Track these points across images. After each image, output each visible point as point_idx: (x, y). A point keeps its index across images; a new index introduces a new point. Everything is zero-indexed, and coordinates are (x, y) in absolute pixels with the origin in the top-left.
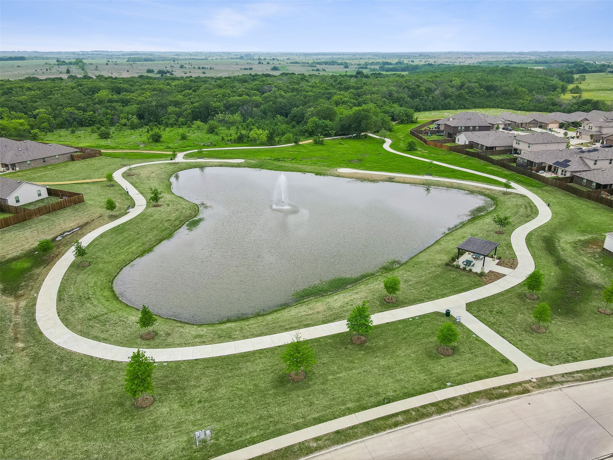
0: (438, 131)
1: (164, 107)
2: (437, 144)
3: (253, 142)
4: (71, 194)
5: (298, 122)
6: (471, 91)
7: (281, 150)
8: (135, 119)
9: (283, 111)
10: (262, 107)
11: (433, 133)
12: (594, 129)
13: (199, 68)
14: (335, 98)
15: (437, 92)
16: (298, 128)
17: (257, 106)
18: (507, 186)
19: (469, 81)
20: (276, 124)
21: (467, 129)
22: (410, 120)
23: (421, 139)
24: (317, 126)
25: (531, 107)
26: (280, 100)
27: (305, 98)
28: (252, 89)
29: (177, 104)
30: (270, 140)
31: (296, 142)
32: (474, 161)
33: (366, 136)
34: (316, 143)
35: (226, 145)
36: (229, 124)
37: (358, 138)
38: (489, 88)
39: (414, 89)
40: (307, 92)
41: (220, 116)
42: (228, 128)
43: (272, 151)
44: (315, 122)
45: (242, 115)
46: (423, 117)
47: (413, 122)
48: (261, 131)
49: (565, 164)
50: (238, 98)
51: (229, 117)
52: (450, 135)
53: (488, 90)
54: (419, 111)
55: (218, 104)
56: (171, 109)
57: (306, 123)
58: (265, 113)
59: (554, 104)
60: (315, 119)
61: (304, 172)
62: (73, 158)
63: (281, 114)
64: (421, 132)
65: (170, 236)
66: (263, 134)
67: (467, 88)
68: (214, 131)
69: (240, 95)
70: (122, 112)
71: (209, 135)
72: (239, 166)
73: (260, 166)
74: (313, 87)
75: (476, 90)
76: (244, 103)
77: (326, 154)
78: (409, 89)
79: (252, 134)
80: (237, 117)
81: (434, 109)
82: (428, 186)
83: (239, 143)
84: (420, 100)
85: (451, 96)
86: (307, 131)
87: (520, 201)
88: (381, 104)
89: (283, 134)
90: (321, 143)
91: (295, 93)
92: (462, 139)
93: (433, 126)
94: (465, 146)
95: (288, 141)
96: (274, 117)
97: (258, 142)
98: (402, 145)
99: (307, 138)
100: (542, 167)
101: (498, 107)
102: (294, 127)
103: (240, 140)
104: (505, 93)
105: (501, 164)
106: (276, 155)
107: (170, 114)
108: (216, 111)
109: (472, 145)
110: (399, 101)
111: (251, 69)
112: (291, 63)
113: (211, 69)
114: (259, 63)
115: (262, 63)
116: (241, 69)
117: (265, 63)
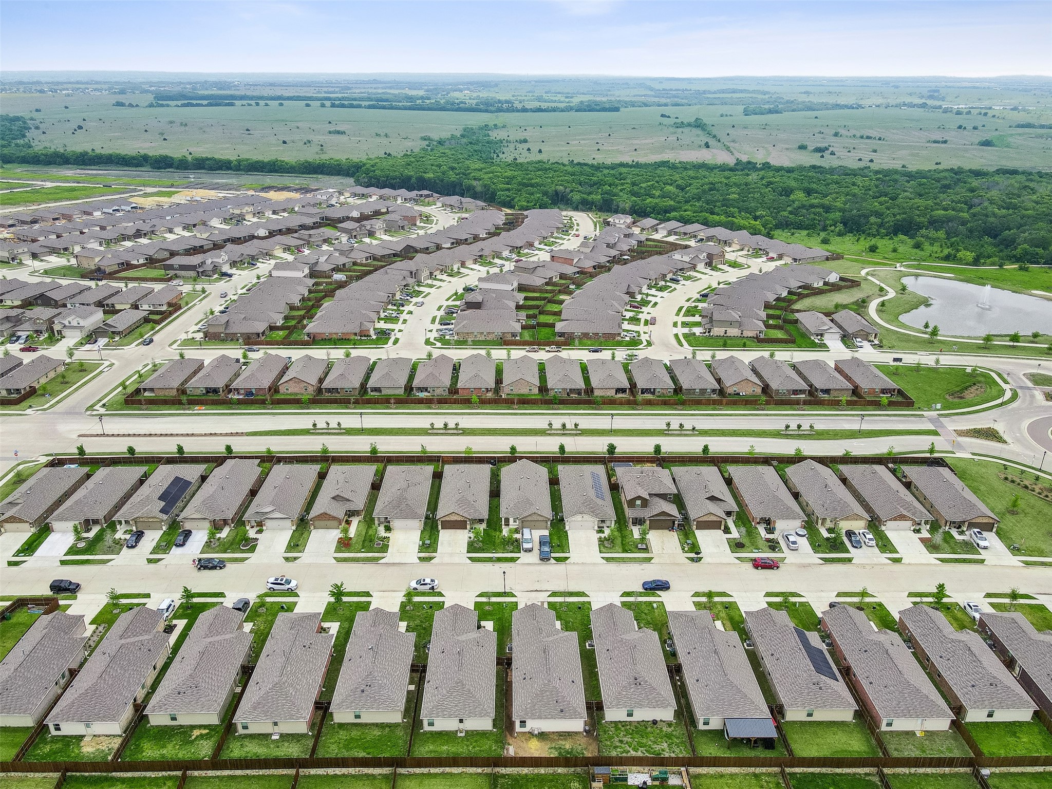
1: (866, 217)
3: (960, 261)
4: (853, 281)
5: (1007, 246)
7: (985, 271)
8: (840, 227)
9: (992, 232)
10: (969, 225)
13: (862, 137)
16: (1006, 252)
17: (964, 223)
20: (982, 246)
24: (1026, 253)
26: (992, 219)
27: (1022, 218)
28: (959, 202)
29: (878, 214)
30: (976, 262)
31: (1001, 266)
34: (1021, 269)
35: (934, 261)
36: (933, 241)
40: (1026, 210)
41: (923, 231)
42: (932, 244)
43: (977, 271)
44: (1025, 249)
45: (948, 233)
48: (969, 253)
50: (943, 212)
51: (932, 233)
55: (922, 219)
56: (873, 219)
57: (1016, 248)
58: (971, 231)
60: (1026, 246)
61: (1004, 289)
62: (827, 259)
63: (989, 235)
65: (917, 308)
66: (970, 256)
68: (919, 247)
69: (945, 209)
70: (827, 219)
71: (915, 250)
72: (949, 278)
73: (968, 281)
74: (1037, 203)
76: (949, 219)
77: (1027, 279)
79: (960, 255)
80: (941, 234)
83: (945, 260)
86: (1014, 256)
89: (989, 257)
90: (1026, 270)
91: (1011, 211)
95: (993, 264)
96: (980, 237)
97: (964, 262)
99: (1013, 263)
102: (1001, 251)
103: (947, 258)
106: (979, 274)
107: (872, 224)
108: (920, 227)
111: (945, 142)
112: (1019, 126)
113: (880, 139)
114: (960, 127)
115: (965, 128)
116: (929, 142)
117: (970, 127)
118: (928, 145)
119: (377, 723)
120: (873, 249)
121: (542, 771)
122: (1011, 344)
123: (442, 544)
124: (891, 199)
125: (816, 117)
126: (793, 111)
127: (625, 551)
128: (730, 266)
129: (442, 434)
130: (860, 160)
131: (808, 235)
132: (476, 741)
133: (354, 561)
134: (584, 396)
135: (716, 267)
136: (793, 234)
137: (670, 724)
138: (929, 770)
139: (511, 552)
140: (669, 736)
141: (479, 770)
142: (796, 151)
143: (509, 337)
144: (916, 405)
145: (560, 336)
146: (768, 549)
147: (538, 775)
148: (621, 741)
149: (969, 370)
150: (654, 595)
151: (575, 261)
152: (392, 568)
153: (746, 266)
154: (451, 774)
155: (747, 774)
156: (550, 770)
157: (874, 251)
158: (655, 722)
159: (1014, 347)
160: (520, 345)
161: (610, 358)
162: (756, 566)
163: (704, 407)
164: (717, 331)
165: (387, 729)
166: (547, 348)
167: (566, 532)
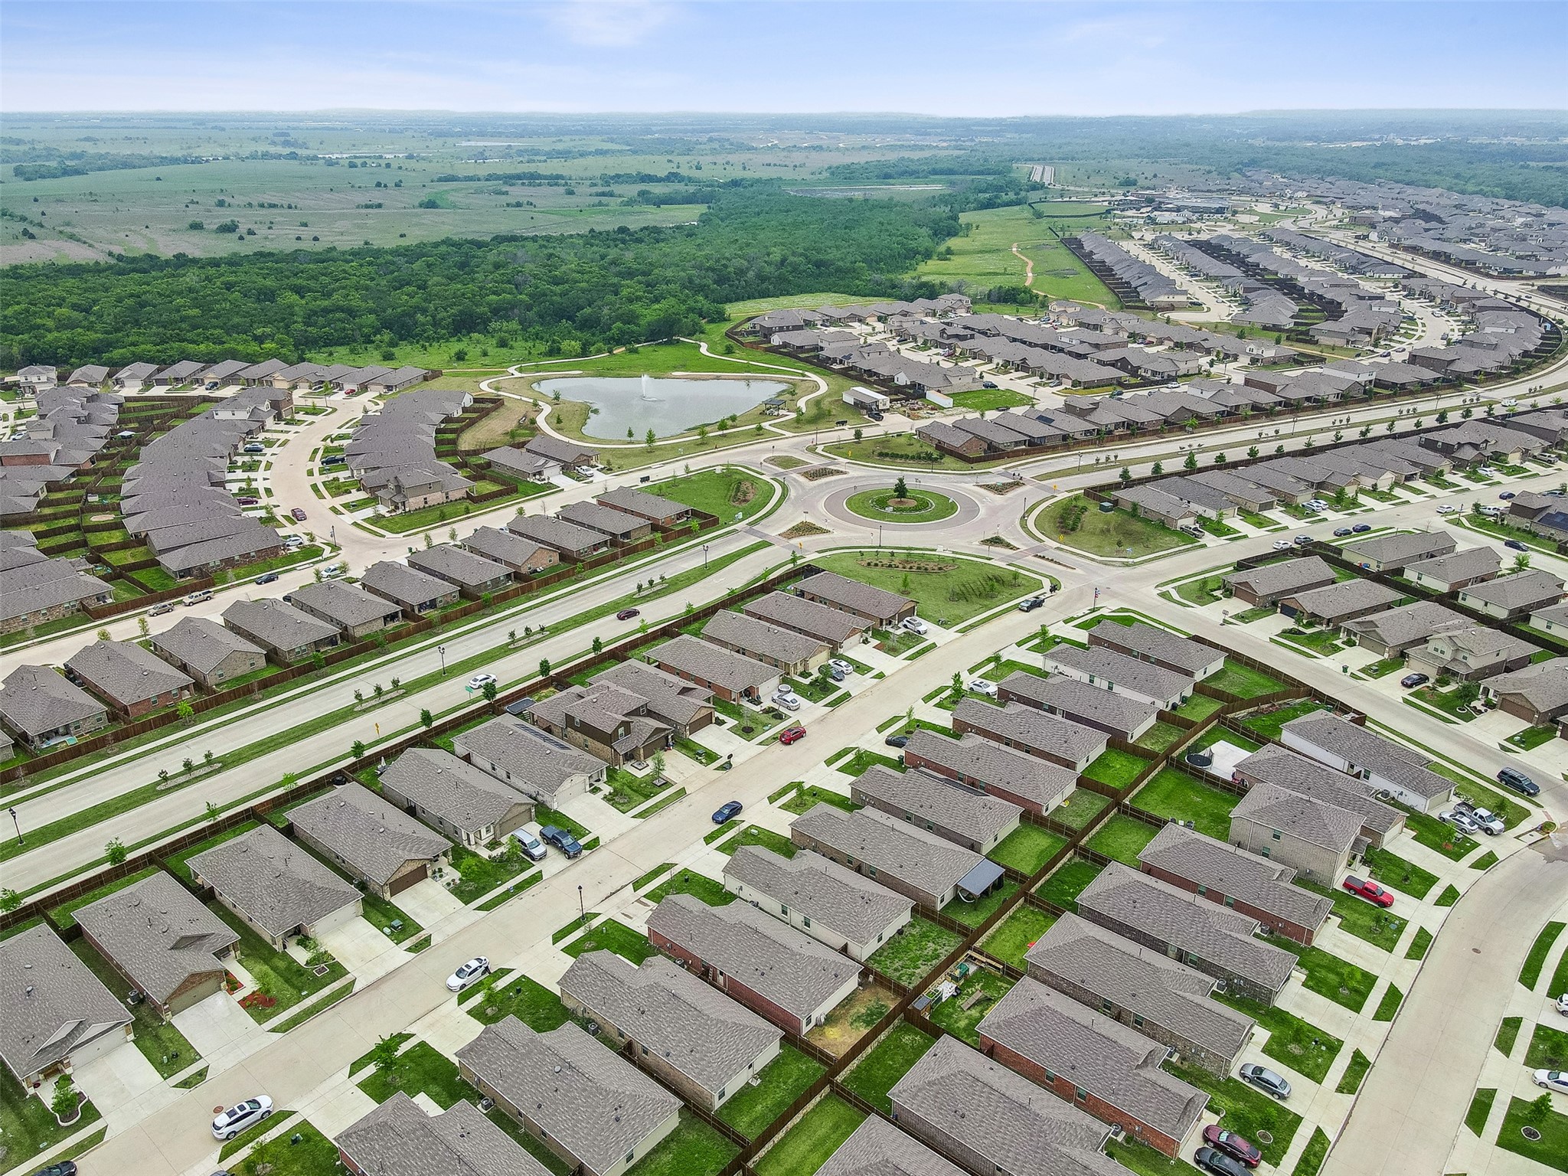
0: (753, 333)
2: (753, 345)
3: (568, 354)
4: (489, 401)
6: (795, 269)
7: (601, 360)
8: (387, 334)
11: (749, 333)
12: (896, 324)
14: (625, 292)
15: (751, 274)
18: (804, 375)
19: (794, 254)
21: (781, 329)
22: (720, 318)
23: (738, 341)
24: (622, 332)
25: (867, 292)
30: (585, 352)
31: (610, 352)
32: (787, 360)
33: (678, 341)
34: (630, 351)
35: (541, 359)
36: (514, 335)
37: (670, 343)
38: (819, 264)
39: (720, 271)
41: (494, 324)
43: (597, 361)
44: (619, 329)
46: (737, 311)
47: (725, 320)
48: (571, 341)
49: (848, 357)
51: (506, 325)
52: (765, 336)
53: (818, 267)
54: (731, 302)
55: (482, 309)
57: (610, 329)
59: (894, 287)
60: (619, 324)
62: (426, 379)
64: (736, 333)
65: (588, 417)
66: (576, 345)
67: (791, 264)
68: (506, 345)
71: (505, 349)
72: (580, 376)
75: (802, 268)
76: (511, 305)
77: (646, 362)
78: (713, 270)
79: (563, 347)
81: (749, 298)
82: (747, 379)
83: (552, 356)
84: (730, 286)
85: (769, 278)
86: (613, 338)
87: (812, 384)
88: (683, 297)
90: (636, 351)
92: (776, 340)
93: (747, 326)
94: (779, 346)
95: (599, 351)
97: (574, 354)
98: (721, 348)
99: (618, 346)
100: (835, 361)
101: (830, 290)
102: (598, 334)
103: (550, 353)
104: (839, 270)
105: (806, 360)
106: (600, 365)
108: (486, 320)
109: (785, 345)
110: (701, 289)
111: (380, 206)
112: (440, 180)
113: (290, 207)
114: (379, 185)
115: (385, 186)
116: (358, 207)
117: (391, 185)
118: (358, 211)
119: (653, 1149)
120: (460, 357)
121: (869, 1050)
122: (721, 433)
123: (417, 915)
124: (419, 288)
125: (158, 179)
126: (100, 169)
127: (647, 797)
128: (307, 413)
129: (188, 783)
130: (299, 238)
131: (352, 351)
132: (779, 1076)
133: (312, 1013)
134: (342, 647)
135: (293, 419)
136: (331, 354)
137: (911, 925)
138: (1098, 827)
139: (523, 870)
140: (924, 936)
141: (818, 1098)
142: (189, 232)
143: (93, 605)
144: (721, 521)
145: (181, 577)
146: (774, 721)
147: (869, 1057)
148: (896, 970)
149: (718, 470)
150: (735, 823)
151: (52, 456)
152: (385, 988)
153: (330, 410)
154: (795, 1127)
155: (1006, 922)
156: (874, 1044)
157: (463, 359)
158: (900, 932)
159: (724, 436)
160: (127, 610)
161: (313, 580)
162: (787, 743)
163: (515, 600)
164: (414, 502)
165: (673, 1145)
166: (186, 599)
167: (556, 812)
